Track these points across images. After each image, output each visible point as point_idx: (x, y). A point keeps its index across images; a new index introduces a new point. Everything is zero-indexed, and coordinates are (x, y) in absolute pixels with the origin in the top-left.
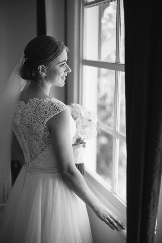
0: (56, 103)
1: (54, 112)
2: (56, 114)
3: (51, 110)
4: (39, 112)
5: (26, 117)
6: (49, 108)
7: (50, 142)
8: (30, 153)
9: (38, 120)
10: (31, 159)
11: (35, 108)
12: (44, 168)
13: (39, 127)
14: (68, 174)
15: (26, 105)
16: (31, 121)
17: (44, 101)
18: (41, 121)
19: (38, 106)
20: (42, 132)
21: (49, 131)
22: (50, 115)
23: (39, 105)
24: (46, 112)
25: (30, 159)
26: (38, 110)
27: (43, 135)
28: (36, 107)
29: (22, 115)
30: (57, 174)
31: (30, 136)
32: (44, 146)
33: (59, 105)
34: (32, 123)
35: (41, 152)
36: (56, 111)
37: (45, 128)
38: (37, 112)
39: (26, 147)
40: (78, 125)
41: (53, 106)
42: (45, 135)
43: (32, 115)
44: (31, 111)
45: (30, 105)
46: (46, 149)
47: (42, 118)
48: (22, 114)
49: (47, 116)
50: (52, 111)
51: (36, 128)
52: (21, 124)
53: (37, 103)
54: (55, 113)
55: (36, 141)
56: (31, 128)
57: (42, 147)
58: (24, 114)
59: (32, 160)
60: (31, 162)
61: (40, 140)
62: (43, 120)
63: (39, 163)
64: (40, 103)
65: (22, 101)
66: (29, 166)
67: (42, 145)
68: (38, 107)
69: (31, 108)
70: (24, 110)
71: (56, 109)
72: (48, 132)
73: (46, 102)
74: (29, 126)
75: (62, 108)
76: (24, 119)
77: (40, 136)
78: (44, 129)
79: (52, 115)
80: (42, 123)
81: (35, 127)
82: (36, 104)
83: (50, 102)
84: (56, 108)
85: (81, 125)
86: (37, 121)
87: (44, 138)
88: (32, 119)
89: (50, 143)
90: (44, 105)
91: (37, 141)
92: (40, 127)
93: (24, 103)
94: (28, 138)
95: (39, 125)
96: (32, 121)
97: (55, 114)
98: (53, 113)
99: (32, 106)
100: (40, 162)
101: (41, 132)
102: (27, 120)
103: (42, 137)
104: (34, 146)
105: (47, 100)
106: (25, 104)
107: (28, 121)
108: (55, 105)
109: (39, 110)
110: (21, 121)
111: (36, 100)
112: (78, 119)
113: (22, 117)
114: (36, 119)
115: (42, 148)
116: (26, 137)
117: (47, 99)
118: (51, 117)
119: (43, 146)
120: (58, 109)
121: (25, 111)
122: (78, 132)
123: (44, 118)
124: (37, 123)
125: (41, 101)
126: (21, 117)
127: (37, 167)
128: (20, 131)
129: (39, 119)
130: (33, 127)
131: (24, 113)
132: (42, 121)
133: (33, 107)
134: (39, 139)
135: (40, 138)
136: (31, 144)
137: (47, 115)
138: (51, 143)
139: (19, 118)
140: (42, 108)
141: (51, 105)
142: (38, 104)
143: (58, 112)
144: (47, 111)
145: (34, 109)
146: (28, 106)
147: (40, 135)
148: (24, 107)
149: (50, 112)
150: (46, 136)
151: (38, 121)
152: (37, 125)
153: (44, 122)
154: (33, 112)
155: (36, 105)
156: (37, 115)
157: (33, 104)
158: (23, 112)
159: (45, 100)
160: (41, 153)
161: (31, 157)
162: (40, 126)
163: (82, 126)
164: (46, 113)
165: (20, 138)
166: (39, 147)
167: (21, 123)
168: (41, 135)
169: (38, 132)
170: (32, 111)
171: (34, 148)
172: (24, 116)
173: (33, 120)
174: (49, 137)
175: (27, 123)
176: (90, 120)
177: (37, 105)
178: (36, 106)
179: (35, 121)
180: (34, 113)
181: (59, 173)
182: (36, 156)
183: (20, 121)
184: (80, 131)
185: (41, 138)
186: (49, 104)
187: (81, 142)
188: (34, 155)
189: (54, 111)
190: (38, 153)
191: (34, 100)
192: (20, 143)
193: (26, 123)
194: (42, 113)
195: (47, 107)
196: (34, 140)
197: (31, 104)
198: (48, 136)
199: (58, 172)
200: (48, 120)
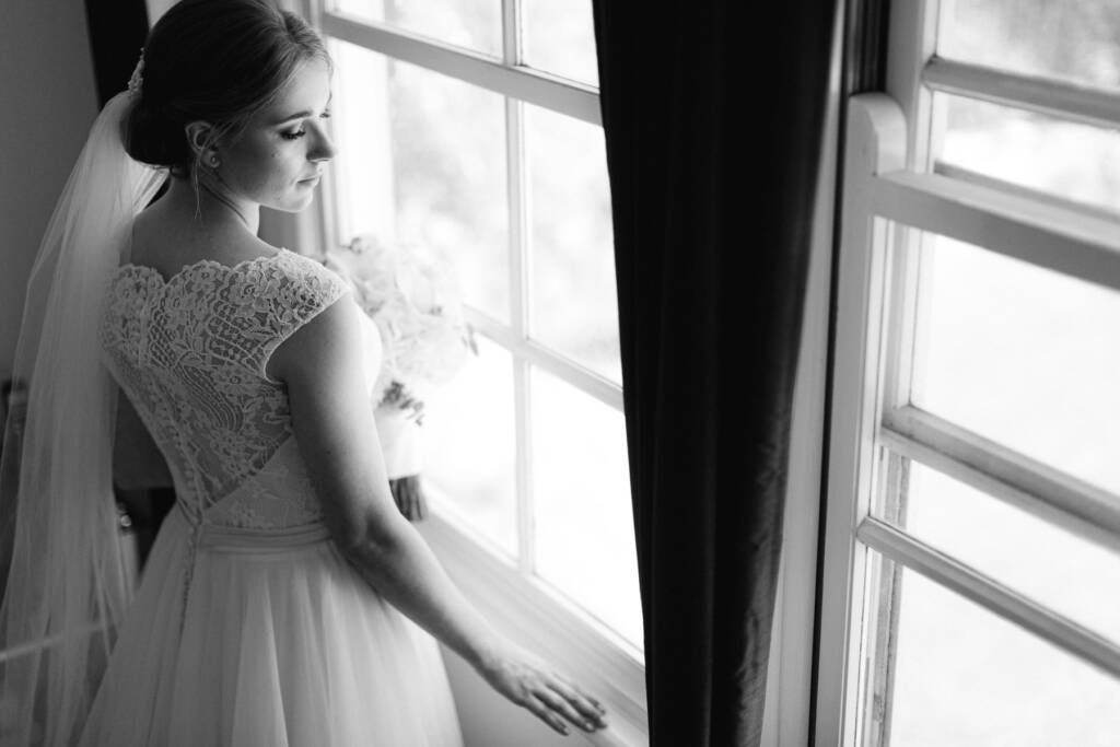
0: (299, 275)
1: (296, 316)
2: (306, 322)
3: (284, 309)
4: (232, 317)
5: (177, 340)
6: (275, 300)
7: (286, 433)
8: (201, 473)
9: (231, 352)
10: (207, 494)
11: (213, 304)
12: (270, 529)
13: (240, 380)
14: (373, 545)
15: (169, 289)
16: (204, 357)
17: (250, 272)
18: (243, 355)
19: (226, 293)
20: (251, 398)
21: (280, 392)
22: (282, 327)
23: (228, 290)
24: (262, 317)
25: (201, 493)
26: (227, 312)
27: (259, 407)
28: (219, 298)
29: (157, 330)
30: (324, 547)
31: (199, 414)
32: (265, 448)
33: (314, 282)
34: (209, 367)
35: (254, 469)
36: (303, 311)
37: (264, 382)
38: (224, 319)
39: (184, 448)
40: (389, 335)
41: (288, 289)
42: (266, 407)
43: (204, 334)
44: (199, 316)
45: (189, 288)
46: (274, 457)
47: (248, 345)
48: (159, 324)
49: (268, 333)
50: (288, 312)
51: (226, 386)
52: (157, 365)
53: (218, 283)
54: (301, 320)
55: (229, 432)
56: (207, 385)
57: (256, 452)
58: (166, 327)
59: (213, 499)
60: (208, 505)
61: (248, 426)
62: (254, 351)
63: (244, 512)
64: (232, 282)
65: (150, 267)
66: (200, 523)
67: (255, 447)
68: (228, 300)
69: (196, 301)
70: (162, 308)
71: (301, 301)
72: (279, 394)
73: (255, 275)
74: (194, 378)
75: (325, 295)
76: (168, 347)
77: (247, 414)
78: (259, 385)
79: (287, 328)
80: (249, 366)
81: (224, 380)
82: (217, 288)
83: (274, 275)
84: (303, 298)
85: (398, 334)
86: (228, 359)
87: (264, 419)
88: (204, 351)
89: (288, 435)
90: (249, 289)
91: (236, 431)
92: (243, 378)
93: (160, 277)
94: (192, 417)
95: (238, 371)
96: (209, 359)
97: (302, 322)
98: (294, 321)
99: (200, 294)
100: (249, 508)
101: (247, 397)
102: (187, 354)
103: (252, 416)
104: (221, 449)
105: (260, 264)
106: (166, 281)
107: (188, 357)
108: (295, 286)
109: (232, 311)
110: (155, 354)
111: (213, 272)
112: (385, 311)
113: (158, 336)
114: (223, 348)
115: (256, 456)
116: (184, 416)
117: (260, 259)
118: (285, 336)
119: (262, 448)
120: (311, 302)
121: (168, 311)
122: (389, 362)
123: (255, 343)
124: (230, 364)
125: (237, 275)
126: (155, 337)
127: (240, 526)
128: (155, 388)
129: (236, 351)
130: (212, 379)
131: (166, 322)
132: (250, 356)
133: (206, 300)
134: (240, 426)
135: (247, 420)
136: (209, 441)
137: (267, 329)
138: (290, 434)
139: (146, 340)
140: (243, 304)
141: (280, 289)
142: (225, 286)
143: (312, 315)
144: (266, 314)
145: (212, 311)
146: (179, 293)
147: (244, 411)
148: (163, 295)
149: (281, 317)
150: (270, 411)
151: (232, 358)
152: (228, 373)
153: (259, 361)
154: (205, 320)
155: (215, 291)
156: (227, 333)
157: (202, 287)
158: (159, 316)
159: (253, 266)
160: (252, 473)
161: (208, 486)
162: (241, 376)
163: (404, 338)
164: (263, 324)
165: (153, 412)
166: (242, 454)
167: (157, 361)
168: (250, 410)
169: (234, 400)
170: (203, 317)
171: (222, 457)
172: (168, 336)
173: (211, 352)
174: (281, 412)
175: (185, 367)
176: (436, 311)
177: (222, 291)
178: (218, 295)
179: (221, 357)
180: (213, 324)
181: (332, 543)
182: (232, 486)
183: (150, 355)
184: (398, 358)
185: (252, 420)
186: (269, 283)
187: (402, 401)
188: (221, 481)
189: (296, 310)
190: (238, 474)
191: (204, 267)
192: (153, 430)
193: (183, 364)
194: (245, 325)
195: (264, 297)
196: (222, 429)
197: (191, 283)
198: (280, 408)
199: (327, 539)
200: (276, 351)
